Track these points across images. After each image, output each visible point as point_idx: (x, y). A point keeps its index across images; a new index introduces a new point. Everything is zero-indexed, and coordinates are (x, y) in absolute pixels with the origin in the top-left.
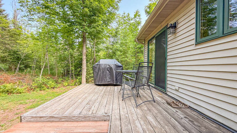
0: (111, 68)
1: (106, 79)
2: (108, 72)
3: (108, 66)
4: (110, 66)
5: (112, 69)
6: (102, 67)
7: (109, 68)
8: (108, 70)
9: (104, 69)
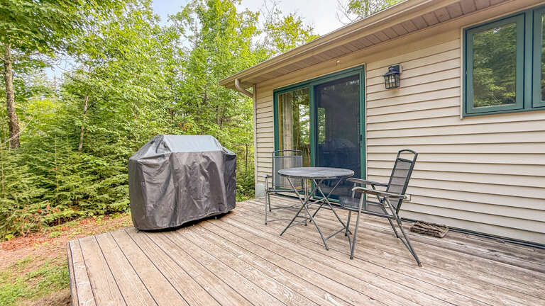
0: (212, 166)
1: (199, 203)
2: (202, 178)
3: (203, 160)
4: (208, 158)
5: (216, 169)
6: (184, 163)
7: (205, 164)
8: (204, 174)
9: (191, 169)
